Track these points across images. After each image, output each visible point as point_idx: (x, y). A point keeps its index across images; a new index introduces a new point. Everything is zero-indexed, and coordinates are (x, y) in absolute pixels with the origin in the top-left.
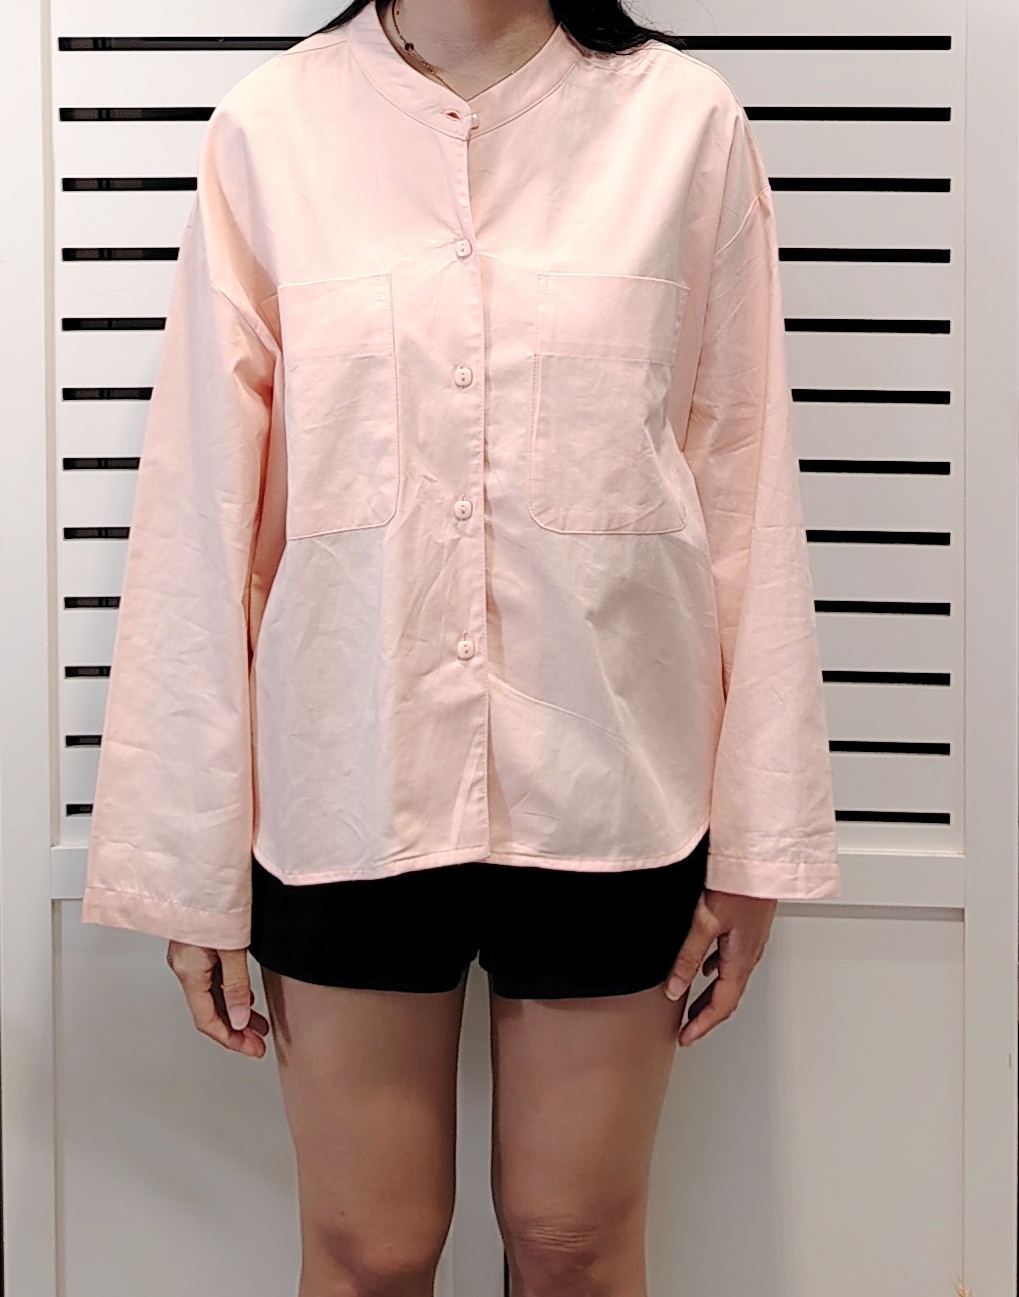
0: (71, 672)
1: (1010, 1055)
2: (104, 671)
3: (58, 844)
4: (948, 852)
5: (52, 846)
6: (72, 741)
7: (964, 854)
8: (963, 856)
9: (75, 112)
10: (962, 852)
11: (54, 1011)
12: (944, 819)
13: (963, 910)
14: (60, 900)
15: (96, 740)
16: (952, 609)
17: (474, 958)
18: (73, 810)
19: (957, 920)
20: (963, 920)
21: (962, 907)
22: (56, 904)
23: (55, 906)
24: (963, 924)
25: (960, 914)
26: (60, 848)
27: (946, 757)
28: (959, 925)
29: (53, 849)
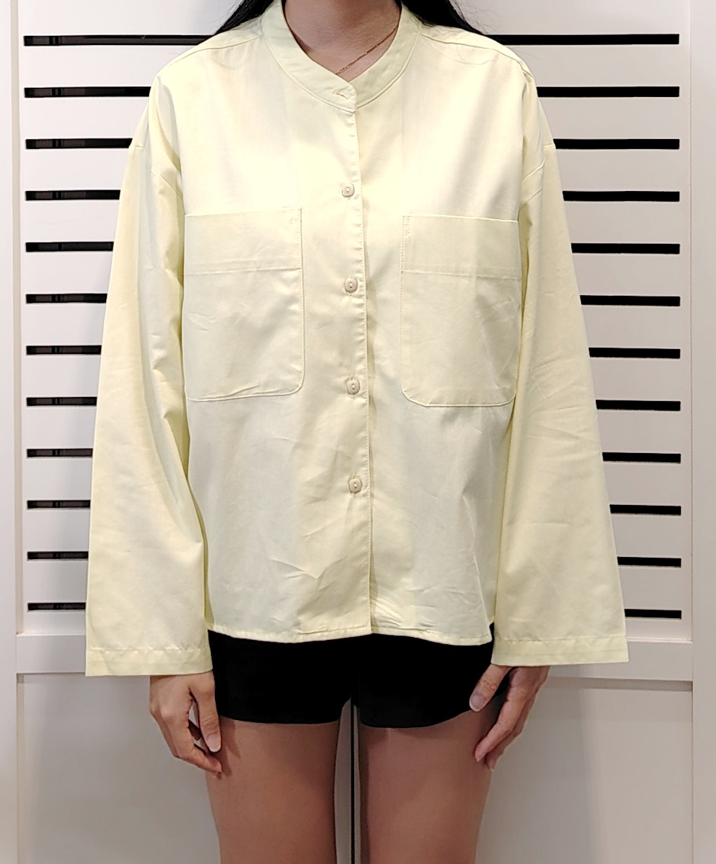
3: (21, 632)
4: (680, 639)
5: (17, 633)
6: (32, 556)
7: (692, 641)
8: (692, 643)
10: (689, 639)
12: (676, 614)
13: (692, 682)
14: (23, 675)
16: (681, 459)
17: (347, 699)
18: (33, 607)
19: (687, 690)
20: (692, 690)
21: (691, 680)
22: (20, 677)
23: (20, 678)
24: (691, 693)
25: (689, 686)
26: (23, 635)
27: (677, 569)
28: (688, 694)
29: (18, 635)
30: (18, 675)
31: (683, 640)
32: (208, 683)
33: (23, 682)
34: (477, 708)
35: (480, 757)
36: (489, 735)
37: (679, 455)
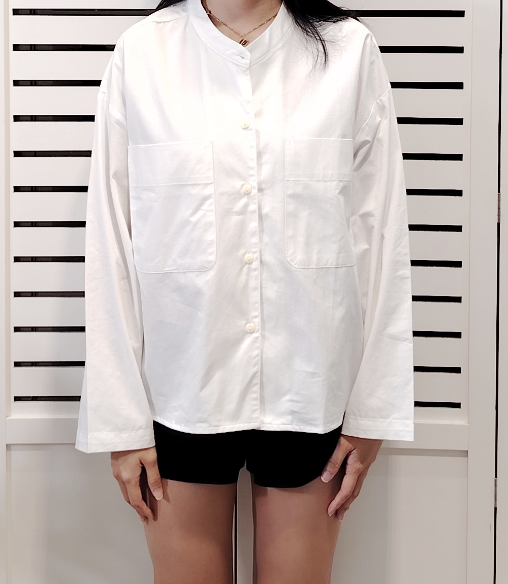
0: (17, 329)
1: (490, 525)
3: (10, 416)
4: (459, 422)
6: (17, 364)
7: (468, 423)
8: (467, 424)
9: (21, 46)
10: (466, 422)
12: (457, 405)
13: (467, 451)
14: (10, 445)
16: (462, 300)
17: (243, 466)
18: (17, 399)
19: (465, 457)
20: (467, 456)
22: (8, 446)
24: (467, 458)
25: (465, 453)
26: (10, 418)
27: (459, 374)
28: (465, 459)
29: (7, 418)
30: (7, 445)
31: (461, 422)
32: (152, 455)
33: (10, 450)
34: (326, 480)
35: (331, 513)
36: (335, 499)
37: (461, 297)
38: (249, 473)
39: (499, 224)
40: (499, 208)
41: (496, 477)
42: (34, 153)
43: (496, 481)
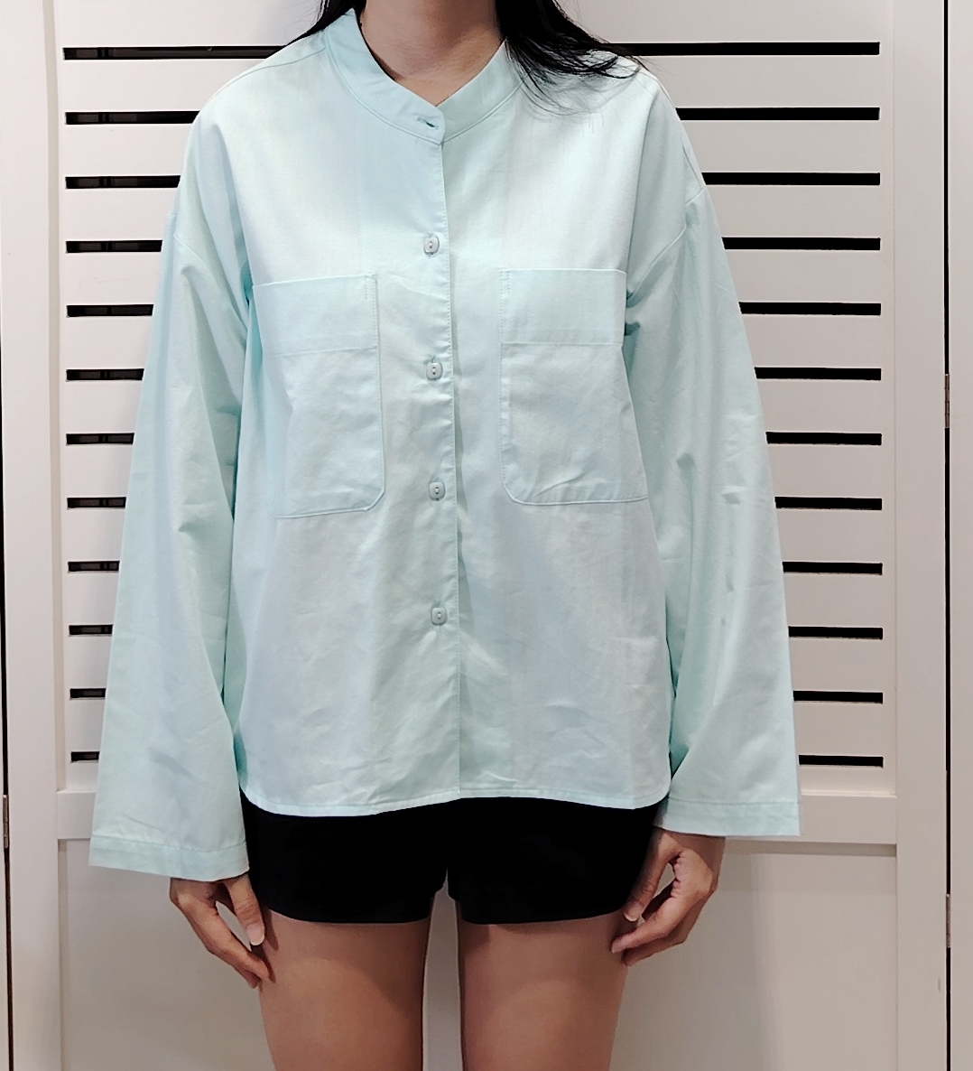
0: (75, 630)
1: (939, 980)
2: (106, 630)
3: (64, 788)
4: (881, 792)
5: (58, 790)
6: (75, 694)
7: (896, 795)
8: (895, 797)
9: (80, 116)
10: (893, 792)
11: (61, 944)
12: (877, 762)
13: (895, 846)
14: (66, 840)
15: (101, 693)
16: (884, 569)
18: (77, 757)
19: (890, 855)
20: (895, 855)
21: (894, 843)
23: (61, 845)
24: (894, 858)
25: (892, 850)
26: (65, 792)
27: (878, 705)
28: (891, 860)
29: (59, 792)
30: (59, 841)
31: (884, 793)
33: (65, 850)
37: (881, 565)
38: (454, 901)
39: (947, 431)
40: (947, 402)
41: (948, 891)
42: (106, 309)
43: (948, 899)
